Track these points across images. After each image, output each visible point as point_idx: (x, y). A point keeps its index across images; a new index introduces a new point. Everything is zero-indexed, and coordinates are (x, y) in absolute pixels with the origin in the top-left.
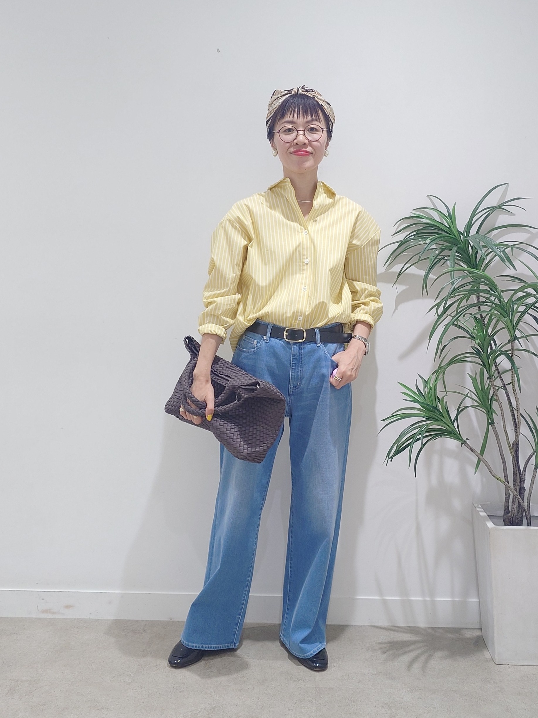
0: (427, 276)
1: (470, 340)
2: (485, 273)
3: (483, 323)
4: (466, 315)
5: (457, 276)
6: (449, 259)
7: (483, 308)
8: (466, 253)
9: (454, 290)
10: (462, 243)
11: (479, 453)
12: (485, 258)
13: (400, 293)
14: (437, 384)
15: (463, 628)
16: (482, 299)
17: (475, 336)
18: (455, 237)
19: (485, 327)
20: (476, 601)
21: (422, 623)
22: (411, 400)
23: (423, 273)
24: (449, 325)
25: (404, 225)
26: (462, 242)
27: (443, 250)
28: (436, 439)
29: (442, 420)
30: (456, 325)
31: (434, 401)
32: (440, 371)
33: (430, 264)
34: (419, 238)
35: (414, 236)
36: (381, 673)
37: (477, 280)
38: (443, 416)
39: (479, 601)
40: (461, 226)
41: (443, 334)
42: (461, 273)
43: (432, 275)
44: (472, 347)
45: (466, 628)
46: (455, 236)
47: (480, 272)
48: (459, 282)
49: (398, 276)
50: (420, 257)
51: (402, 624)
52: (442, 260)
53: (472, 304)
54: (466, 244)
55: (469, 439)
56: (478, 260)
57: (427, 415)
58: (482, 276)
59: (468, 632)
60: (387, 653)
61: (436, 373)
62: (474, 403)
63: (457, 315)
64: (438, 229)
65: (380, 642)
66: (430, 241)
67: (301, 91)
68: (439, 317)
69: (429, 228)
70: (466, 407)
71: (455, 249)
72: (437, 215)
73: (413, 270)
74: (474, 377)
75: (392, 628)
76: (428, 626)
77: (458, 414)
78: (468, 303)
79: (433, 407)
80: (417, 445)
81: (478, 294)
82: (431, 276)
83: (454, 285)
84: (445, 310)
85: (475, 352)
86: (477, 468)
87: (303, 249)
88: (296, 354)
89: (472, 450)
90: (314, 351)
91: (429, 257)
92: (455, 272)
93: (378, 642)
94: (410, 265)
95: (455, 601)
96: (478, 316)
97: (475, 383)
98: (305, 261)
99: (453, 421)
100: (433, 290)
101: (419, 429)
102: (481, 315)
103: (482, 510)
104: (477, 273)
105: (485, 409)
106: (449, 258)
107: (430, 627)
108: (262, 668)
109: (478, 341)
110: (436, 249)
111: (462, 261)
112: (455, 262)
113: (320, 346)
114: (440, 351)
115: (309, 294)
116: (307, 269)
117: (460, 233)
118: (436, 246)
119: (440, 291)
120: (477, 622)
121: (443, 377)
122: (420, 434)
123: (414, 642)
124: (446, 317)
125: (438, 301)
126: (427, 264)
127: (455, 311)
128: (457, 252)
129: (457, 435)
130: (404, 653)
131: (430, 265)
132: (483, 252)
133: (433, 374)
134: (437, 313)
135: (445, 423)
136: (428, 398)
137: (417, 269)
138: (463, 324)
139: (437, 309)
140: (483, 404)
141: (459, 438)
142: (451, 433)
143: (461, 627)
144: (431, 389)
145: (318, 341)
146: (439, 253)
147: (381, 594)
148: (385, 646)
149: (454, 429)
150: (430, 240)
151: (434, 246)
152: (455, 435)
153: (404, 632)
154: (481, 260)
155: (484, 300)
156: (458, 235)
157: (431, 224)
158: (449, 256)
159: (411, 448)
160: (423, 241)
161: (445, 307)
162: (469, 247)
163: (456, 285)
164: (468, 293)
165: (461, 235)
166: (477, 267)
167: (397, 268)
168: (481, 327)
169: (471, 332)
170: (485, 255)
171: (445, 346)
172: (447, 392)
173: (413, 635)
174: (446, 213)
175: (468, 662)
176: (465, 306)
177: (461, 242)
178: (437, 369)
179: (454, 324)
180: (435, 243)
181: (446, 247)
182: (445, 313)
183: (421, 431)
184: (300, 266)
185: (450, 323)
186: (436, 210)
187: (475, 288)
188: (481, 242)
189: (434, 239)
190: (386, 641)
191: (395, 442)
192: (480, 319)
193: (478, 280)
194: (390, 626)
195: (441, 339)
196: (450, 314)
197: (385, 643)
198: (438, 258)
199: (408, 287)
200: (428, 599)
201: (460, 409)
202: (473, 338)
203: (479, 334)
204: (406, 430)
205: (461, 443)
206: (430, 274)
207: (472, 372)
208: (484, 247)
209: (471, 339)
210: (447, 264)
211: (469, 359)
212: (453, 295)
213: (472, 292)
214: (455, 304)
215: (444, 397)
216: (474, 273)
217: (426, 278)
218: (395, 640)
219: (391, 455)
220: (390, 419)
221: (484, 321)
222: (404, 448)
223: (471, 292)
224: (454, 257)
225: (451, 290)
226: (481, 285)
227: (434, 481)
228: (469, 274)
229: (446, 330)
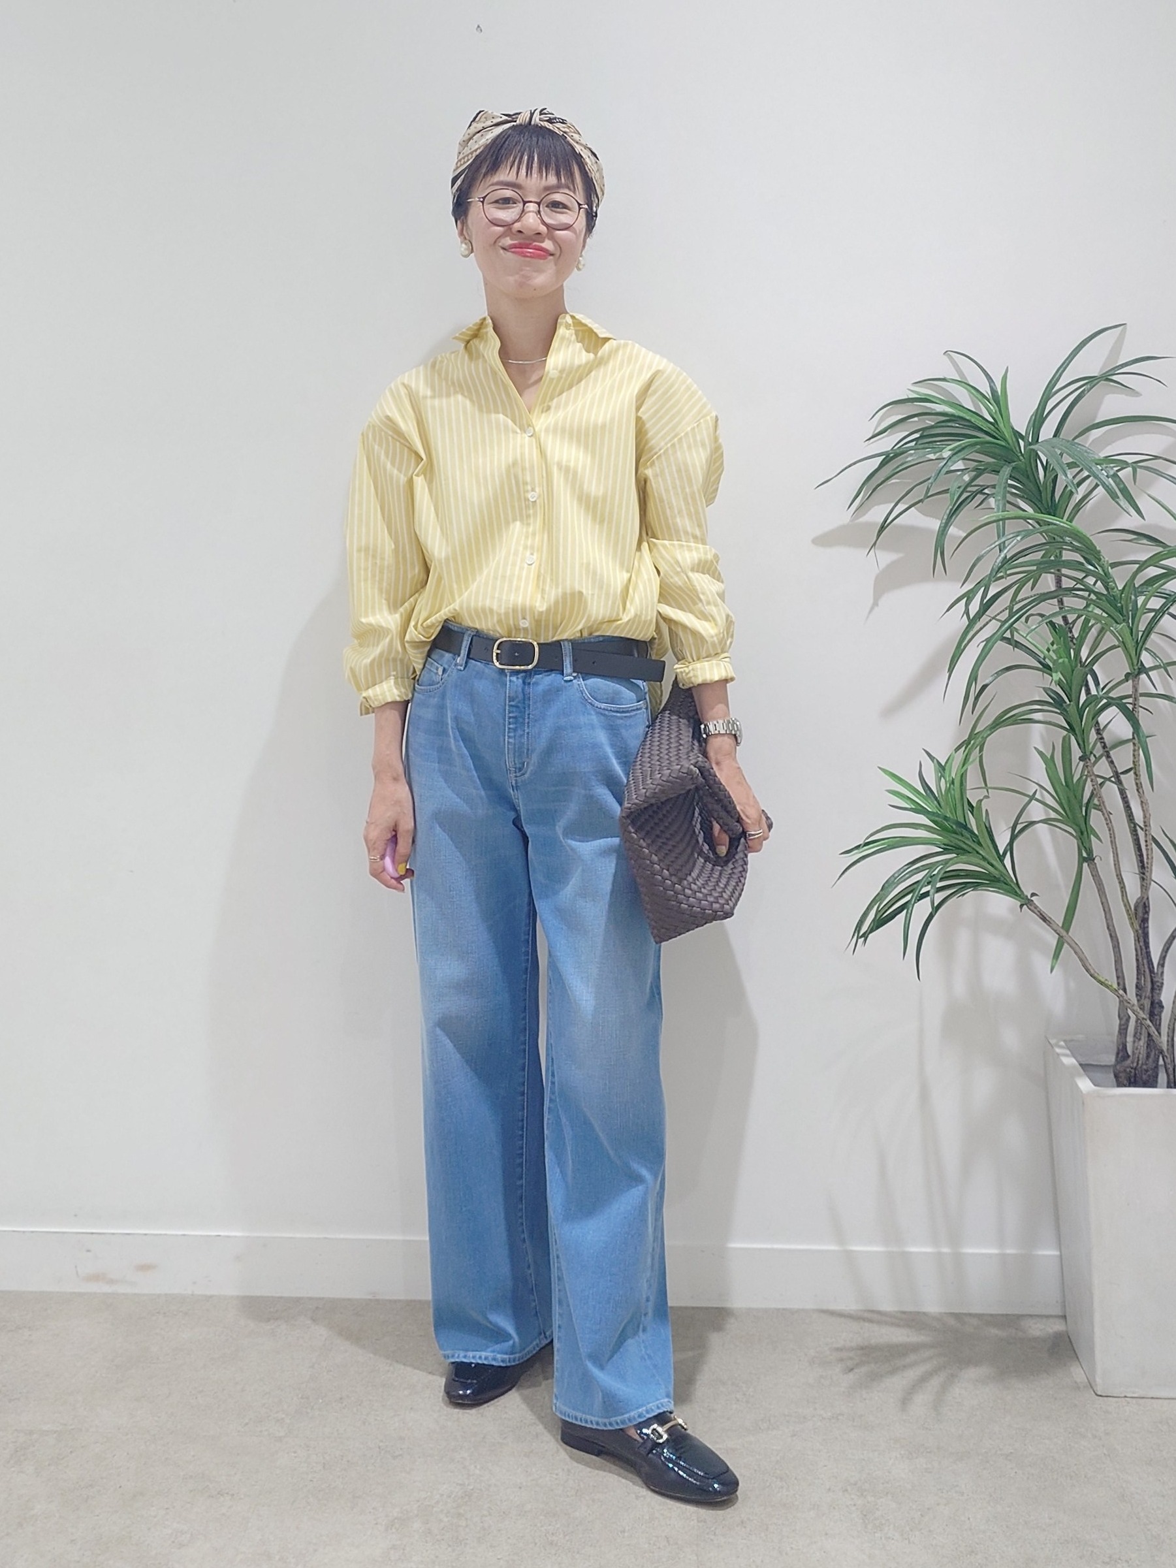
0: (944, 530)
1: (1041, 673)
2: (1074, 524)
3: (1070, 635)
4: (1030, 618)
5: (1012, 531)
6: (994, 494)
7: (1069, 601)
8: (1031, 477)
9: (1006, 561)
10: (1021, 458)
11: (1061, 925)
12: (1074, 490)
13: (883, 570)
14: (966, 771)
15: (1025, 1316)
16: (1067, 583)
17: (1051, 665)
18: (1007, 445)
19: (1074, 644)
20: (1054, 1255)
21: (932, 1304)
22: (907, 806)
23: (935, 524)
24: (993, 640)
25: (892, 417)
26: (1022, 455)
27: (979, 472)
28: (964, 894)
29: (978, 852)
30: (1008, 641)
31: (959, 812)
32: (972, 742)
33: (950, 505)
34: (926, 445)
35: (914, 443)
36: (842, 1415)
37: (1056, 540)
38: (980, 844)
39: (1061, 1255)
40: (1020, 420)
41: (979, 662)
42: (1021, 525)
43: (955, 529)
44: (1044, 688)
45: (1031, 1316)
46: (1005, 440)
47: (1062, 523)
48: (1015, 544)
49: (879, 531)
50: (928, 489)
51: (887, 1306)
52: (978, 495)
53: (1044, 594)
54: (1032, 461)
55: (1037, 895)
56: (1057, 496)
57: (946, 841)
58: (1067, 532)
59: (1035, 1323)
60: (856, 1370)
61: (964, 748)
62: (1049, 814)
63: (1010, 617)
64: (969, 426)
65: (840, 1346)
66: (950, 453)
67: (538, 120)
68: (972, 622)
69: (950, 424)
70: (1032, 823)
71: (1006, 470)
72: (968, 396)
73: (913, 518)
74: (1049, 756)
75: (866, 1315)
76: (947, 1311)
77: (1013, 838)
78: (1034, 592)
79: (958, 824)
80: (922, 909)
81: (1059, 570)
82: (953, 530)
83: (1005, 551)
84: (985, 607)
85: (1052, 701)
86: (1057, 959)
87: (523, 469)
88: (517, 697)
89: (1044, 919)
90: (558, 690)
91: (948, 490)
92: (1007, 521)
93: (835, 1346)
94: (907, 506)
95: (1009, 1255)
96: (1059, 621)
97: (1050, 769)
98: (529, 495)
99: (1001, 853)
100: (958, 562)
101: (927, 871)
102: (1065, 619)
103: (1068, 1052)
104: (1055, 524)
105: (1075, 827)
106: (994, 491)
107: (951, 1313)
109: (1057, 676)
110: (965, 471)
111: (1023, 497)
112: (1008, 499)
113: (571, 681)
114: (973, 698)
115: (539, 571)
116: (535, 514)
117: (1018, 435)
118: (965, 464)
119: (974, 566)
120: (1057, 1302)
121: (981, 757)
122: (929, 883)
123: (915, 1348)
124: (987, 623)
125: (968, 586)
126: (945, 504)
127: (1006, 609)
128: (1012, 478)
129: (1010, 885)
130: (893, 1372)
131: (951, 507)
132: (1070, 476)
133: (957, 749)
134: (967, 612)
135: (984, 859)
136: (946, 804)
137: (922, 516)
138: (1025, 638)
139: (967, 605)
140: (1070, 816)
141: (1016, 892)
142: (998, 880)
143: (1020, 1313)
144: (953, 783)
145: (569, 668)
146: (972, 480)
147: (840, 1238)
148: (851, 1354)
149: (1005, 871)
150: (950, 450)
151: (960, 465)
152: (1006, 885)
153: (892, 1324)
154: (1066, 496)
155: (1071, 584)
156: (1014, 439)
157: (953, 415)
158: (994, 487)
159: (908, 915)
160: (935, 453)
161: (985, 601)
162: (1037, 466)
163: (1009, 552)
164: (1035, 568)
165: (1020, 440)
166: (1056, 510)
167: (877, 514)
168: (1065, 645)
169: (1042, 656)
170: (1073, 483)
171: (984, 687)
172: (989, 790)
173: (913, 1330)
174: (985, 390)
175: (1035, 1391)
176: (1028, 598)
177: (1019, 454)
178: (966, 738)
179: (1004, 639)
180: (962, 457)
181: (987, 466)
182: (983, 614)
183: (931, 877)
184: (520, 509)
185: (996, 636)
186: (963, 383)
187: (1052, 558)
188: (1064, 455)
189: (960, 448)
190: (853, 1345)
191: (872, 902)
192: (1062, 626)
193: (1059, 539)
194: (861, 1311)
195: (975, 671)
196: (996, 616)
197: (851, 1349)
198: (970, 492)
199: (901, 555)
200: (946, 1250)
201: (1019, 827)
202: (1046, 668)
203: (1061, 661)
204: (896, 875)
205: (1019, 904)
206: (952, 527)
207: (1045, 744)
208: (1071, 465)
209: (1044, 672)
210: (989, 503)
211: (1037, 716)
212: (1002, 574)
213: (1044, 566)
214: (1006, 594)
215: (981, 800)
216: (1049, 524)
217: (942, 534)
218: (873, 1342)
219: (864, 929)
220: (861, 849)
221: (1071, 632)
222: (893, 913)
223: (1042, 566)
224: (1005, 488)
225: (998, 561)
226: (1064, 552)
227: (960, 987)
228: (1037, 526)
229: (986, 651)
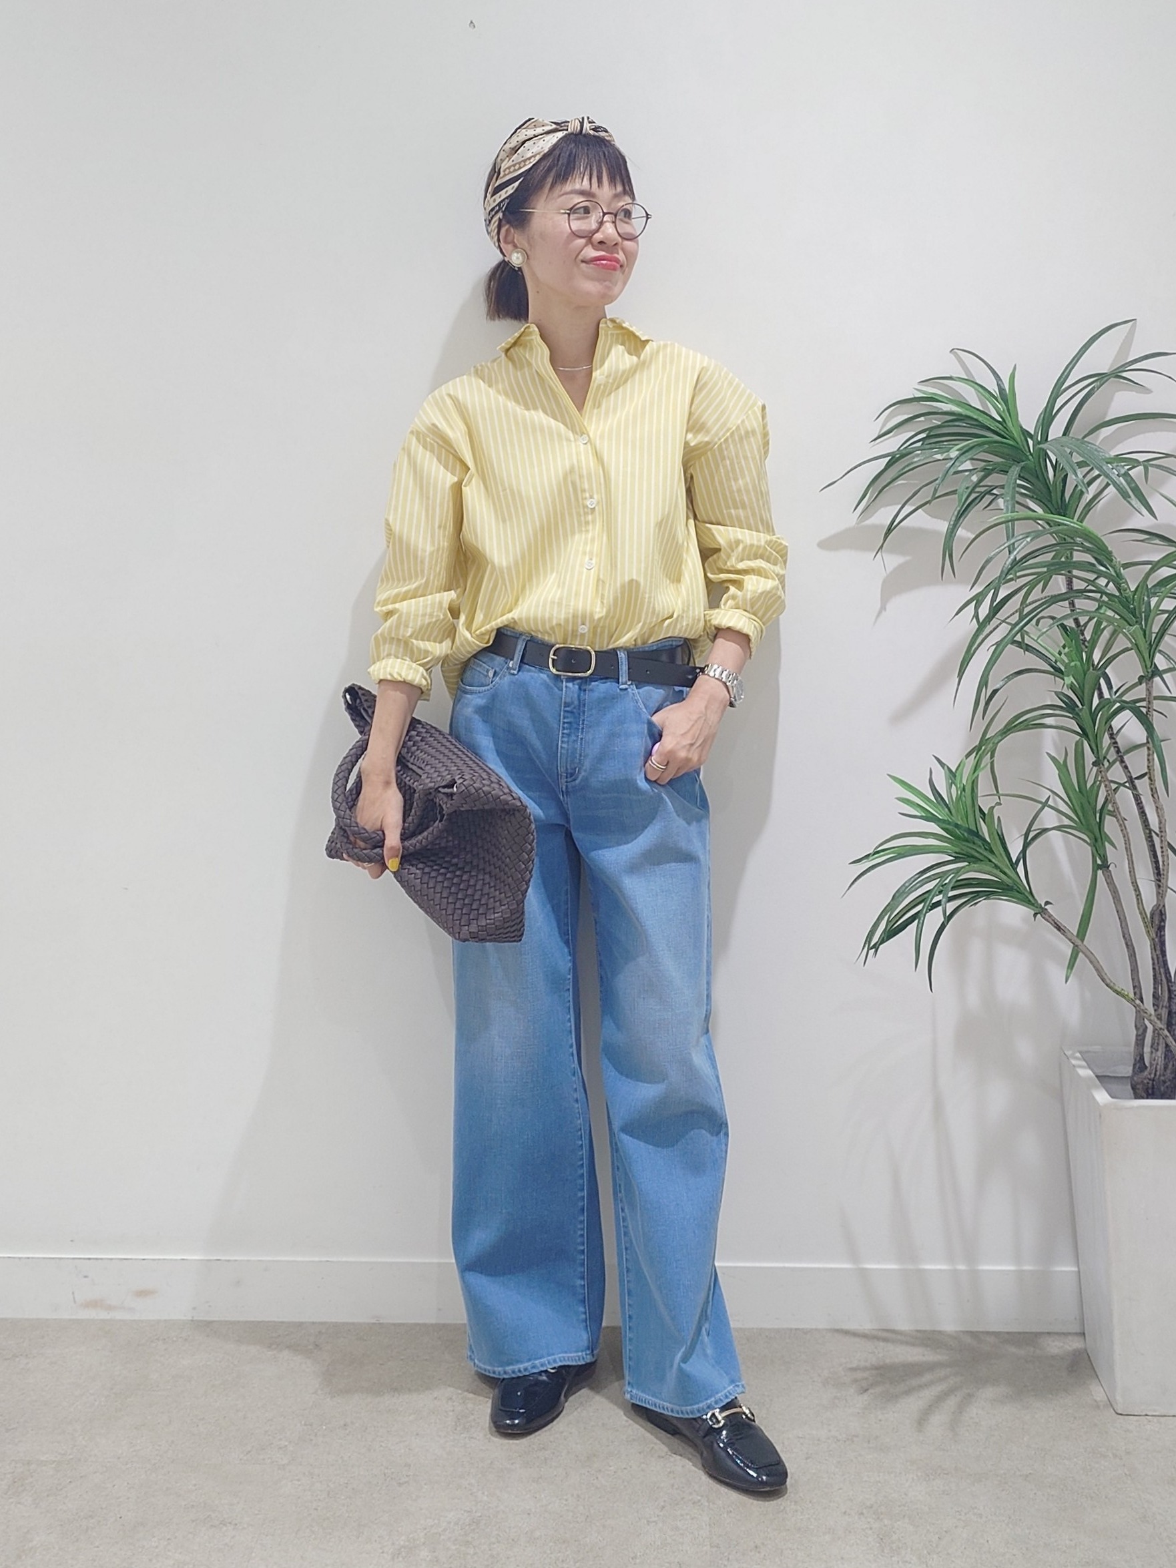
0: (952, 532)
1: (1053, 677)
2: (1084, 524)
3: (1082, 638)
4: (1042, 621)
5: (1021, 532)
6: (1002, 494)
7: (1080, 603)
8: (1041, 478)
9: (1015, 563)
10: (1030, 457)
11: (1075, 933)
12: (1084, 490)
13: (891, 573)
14: (977, 777)
15: (1043, 1333)
16: (1078, 585)
17: (1063, 669)
18: (1016, 445)
19: (1086, 647)
20: (1073, 1272)
21: (949, 1322)
22: (919, 814)
23: (943, 526)
24: (1004, 643)
25: (899, 417)
26: (1031, 454)
27: (987, 472)
28: (975, 904)
29: (990, 861)
30: (1019, 644)
31: (971, 818)
32: (983, 748)
33: (959, 505)
34: (933, 446)
35: (921, 443)
36: (857, 1436)
37: (1066, 541)
38: (992, 852)
39: (1079, 1271)
40: (1028, 419)
41: (990, 666)
42: (1031, 526)
43: (964, 531)
44: (1056, 692)
45: (1049, 1333)
46: (1014, 439)
47: (1073, 523)
48: (1025, 546)
49: (886, 534)
50: (936, 490)
51: (903, 1324)
52: (987, 496)
53: (1055, 596)
54: (1041, 460)
55: (1051, 903)
56: (1067, 496)
57: (957, 850)
58: (1077, 533)
59: (1054, 1341)
60: (871, 1391)
61: (974, 754)
62: (1062, 821)
63: (1021, 619)
64: (977, 425)
65: (854, 1366)
66: (957, 453)
67: (587, 128)
68: (982, 626)
69: (957, 423)
70: (1045, 830)
71: (1015, 470)
72: (975, 395)
73: (921, 520)
74: (1062, 762)
75: (880, 1334)
76: (964, 1330)
77: (1026, 846)
79: (970, 831)
80: (934, 918)
81: (1070, 572)
82: (961, 532)
83: (1015, 553)
84: (995, 610)
85: (1064, 705)
86: (1072, 969)
87: (581, 477)
88: (573, 703)
89: (1059, 928)
90: (613, 698)
91: (956, 490)
92: (1016, 522)
93: (849, 1366)
94: (914, 508)
95: (1026, 1271)
96: (1070, 623)
97: (1063, 774)
98: (588, 503)
99: (1014, 861)
100: (967, 564)
101: (938, 880)
102: (1076, 621)
103: (1084, 1063)
104: (1066, 525)
105: (1088, 833)
106: (1002, 491)
107: (967, 1332)
108: (585, 1428)
109: (1069, 680)
110: (973, 472)
111: (1033, 497)
112: (1017, 499)
113: (626, 689)
114: (984, 703)
115: (598, 576)
116: (594, 521)
117: (1026, 434)
118: (972, 464)
119: (983, 568)
120: (1076, 1319)
121: (992, 763)
122: (940, 892)
123: (931, 1367)
124: (997, 626)
125: (978, 589)
126: (953, 505)
127: (1016, 611)
128: (1020, 477)
129: (1024, 894)
130: (909, 1391)
131: (958, 509)
132: (1080, 476)
133: (968, 756)
134: (976, 616)
135: (996, 867)
136: (958, 811)
137: (929, 517)
138: (1036, 641)
139: (976, 608)
140: (1083, 822)
141: (1030, 901)
142: (1011, 889)
143: (1038, 1331)
144: (964, 789)
145: (624, 677)
146: (981, 480)
147: (854, 1256)
148: (866, 1374)
149: (1018, 881)
150: (958, 450)
151: (968, 465)
152: (1020, 893)
153: (907, 1343)
154: (1076, 495)
155: (1083, 585)
156: (1023, 438)
157: (960, 415)
158: (1002, 487)
159: (920, 925)
160: (942, 453)
161: (995, 604)
162: (1046, 465)
163: (1018, 554)
164: (1045, 569)
165: (1029, 440)
166: (1066, 509)
167: (883, 516)
168: (1077, 648)
169: (1054, 659)
170: (1083, 482)
171: (995, 692)
172: (1001, 797)
173: (929, 1349)
174: (994, 388)
175: (1054, 1410)
176: (1039, 600)
177: (1028, 454)
178: (977, 743)
179: (1014, 642)
180: (970, 457)
181: (995, 466)
182: (994, 616)
183: (942, 886)
184: (579, 514)
185: (1006, 639)
186: (971, 382)
187: (1063, 559)
188: (1074, 454)
189: (968, 448)
190: (868, 1364)
191: (882, 912)
192: (1073, 628)
193: (1069, 540)
194: (877, 1330)
195: (985, 676)
196: (1006, 619)
197: (865, 1369)
198: (978, 492)
199: (908, 558)
200: (961, 1267)
201: (1032, 835)
202: (1058, 672)
203: (1073, 664)
204: (907, 884)
205: (1033, 912)
206: (960, 529)
207: (1057, 749)
208: (1081, 465)
209: (1055, 676)
210: (998, 505)
211: (1049, 721)
212: (1011, 576)
213: (1055, 567)
214: (1017, 596)
215: (993, 807)
216: (1059, 524)
217: (951, 536)
218: (888, 1361)
219: (875, 940)
220: (871, 858)
221: (1083, 634)
222: (905, 924)
223: (1053, 568)
224: (1014, 488)
225: (1008, 563)
227: (973, 998)
228: (1047, 527)
229: (996, 655)
